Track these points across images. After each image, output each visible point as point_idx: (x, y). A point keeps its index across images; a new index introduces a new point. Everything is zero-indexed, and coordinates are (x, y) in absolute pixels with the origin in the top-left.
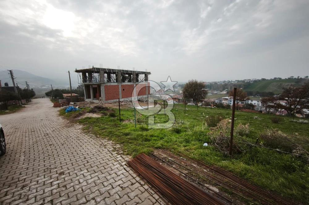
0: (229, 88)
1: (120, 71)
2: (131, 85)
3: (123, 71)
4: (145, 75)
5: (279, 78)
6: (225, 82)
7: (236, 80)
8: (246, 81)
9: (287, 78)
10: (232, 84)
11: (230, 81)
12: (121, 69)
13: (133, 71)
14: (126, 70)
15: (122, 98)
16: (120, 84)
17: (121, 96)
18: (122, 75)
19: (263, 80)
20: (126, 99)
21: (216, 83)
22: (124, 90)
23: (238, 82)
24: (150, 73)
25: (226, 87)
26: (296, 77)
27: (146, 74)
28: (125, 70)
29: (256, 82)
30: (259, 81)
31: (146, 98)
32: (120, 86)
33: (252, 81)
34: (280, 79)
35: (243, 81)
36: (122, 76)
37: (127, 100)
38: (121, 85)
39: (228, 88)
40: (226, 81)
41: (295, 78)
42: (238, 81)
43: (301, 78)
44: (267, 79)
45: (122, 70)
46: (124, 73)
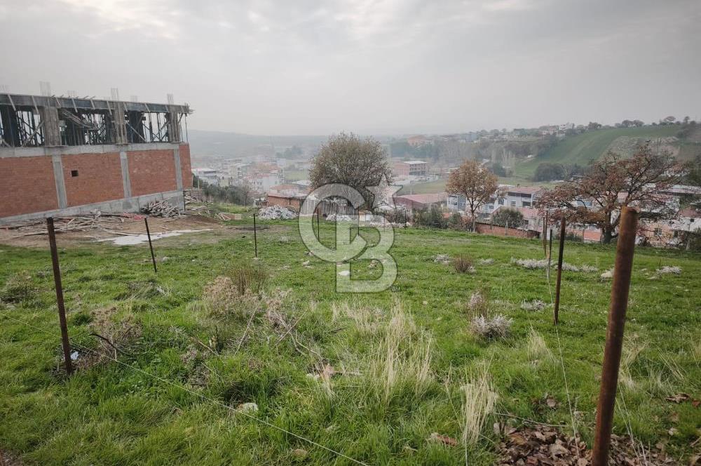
0: (493, 156)
1: (53, 100)
2: (106, 155)
3: (69, 100)
4: (168, 116)
5: (636, 122)
6: (482, 134)
7: (515, 130)
8: (545, 133)
9: (658, 123)
10: (503, 141)
11: (500, 130)
12: (58, 95)
13: (112, 103)
14: (81, 97)
15: (70, 205)
16: (57, 152)
17: (63, 197)
18: (61, 117)
19: (594, 127)
20: (86, 209)
21: (453, 139)
22: (75, 173)
23: (520, 136)
24: (185, 110)
25: (483, 152)
26: (680, 119)
27: (173, 114)
28: (77, 100)
29: (572, 133)
30: (582, 130)
31: (174, 200)
32: (57, 160)
33: (561, 132)
34: (639, 124)
35: (537, 133)
36: (62, 123)
37: (94, 211)
38: (63, 156)
39: (490, 157)
40: (488, 131)
41: (678, 123)
42: (522, 132)
43: (693, 123)
44: (603, 125)
45: (60, 99)
46: (72, 110)
